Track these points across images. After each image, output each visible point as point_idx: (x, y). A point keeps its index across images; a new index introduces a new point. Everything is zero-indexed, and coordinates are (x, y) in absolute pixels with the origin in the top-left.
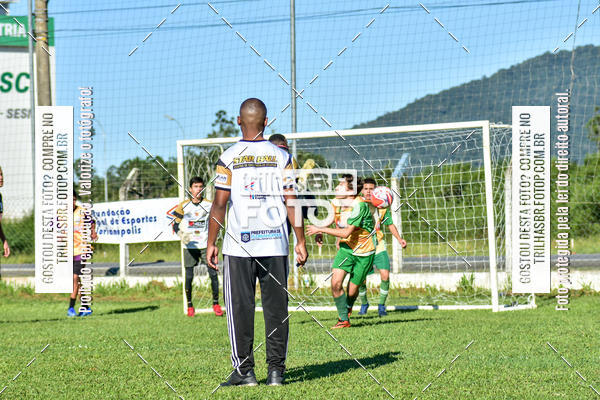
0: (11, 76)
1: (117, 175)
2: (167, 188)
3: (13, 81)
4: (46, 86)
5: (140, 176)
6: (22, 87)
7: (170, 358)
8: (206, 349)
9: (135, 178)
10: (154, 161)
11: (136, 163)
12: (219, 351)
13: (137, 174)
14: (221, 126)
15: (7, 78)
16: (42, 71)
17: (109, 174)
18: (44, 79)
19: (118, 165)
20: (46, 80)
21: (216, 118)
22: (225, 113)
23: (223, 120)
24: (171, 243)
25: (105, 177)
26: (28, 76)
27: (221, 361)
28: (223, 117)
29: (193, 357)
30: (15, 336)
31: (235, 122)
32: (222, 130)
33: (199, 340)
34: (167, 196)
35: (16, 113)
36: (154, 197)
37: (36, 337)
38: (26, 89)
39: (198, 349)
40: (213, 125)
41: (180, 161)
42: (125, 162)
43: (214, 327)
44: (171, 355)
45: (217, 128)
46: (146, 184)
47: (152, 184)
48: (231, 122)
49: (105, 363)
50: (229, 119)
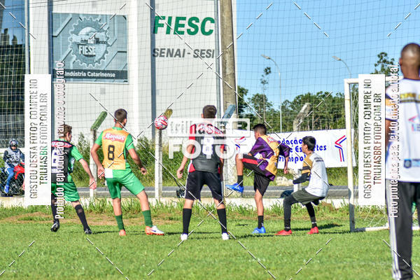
0: (197, 20)
1: (290, 109)
2: (334, 121)
3: (199, 25)
4: (230, 29)
5: (311, 110)
6: (207, 30)
7: (339, 271)
8: (370, 263)
9: (307, 112)
10: (324, 96)
11: (308, 98)
12: (382, 265)
13: (309, 108)
14: (383, 66)
15: (194, 22)
16: (226, 16)
17: (283, 107)
18: (227, 23)
19: (292, 100)
20: (229, 25)
21: (379, 59)
22: (386, 55)
23: (385, 61)
24: (339, 169)
25: (280, 110)
26: (212, 21)
27: (383, 274)
28: (384, 58)
29: (358, 270)
30: (201, 250)
31: (396, 63)
32: (383, 70)
33: (363, 255)
34: (335, 128)
35: (202, 53)
36: (324, 128)
37: (219, 251)
38: (211, 32)
39: (363, 263)
40: (376, 65)
41: (347, 97)
42: (298, 97)
43: (376, 243)
44: (339, 268)
45: (379, 68)
46: (317, 116)
47: (322, 117)
48: (392, 63)
49: (281, 274)
50: (390, 60)
